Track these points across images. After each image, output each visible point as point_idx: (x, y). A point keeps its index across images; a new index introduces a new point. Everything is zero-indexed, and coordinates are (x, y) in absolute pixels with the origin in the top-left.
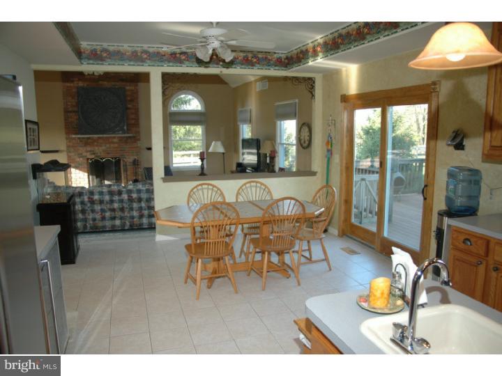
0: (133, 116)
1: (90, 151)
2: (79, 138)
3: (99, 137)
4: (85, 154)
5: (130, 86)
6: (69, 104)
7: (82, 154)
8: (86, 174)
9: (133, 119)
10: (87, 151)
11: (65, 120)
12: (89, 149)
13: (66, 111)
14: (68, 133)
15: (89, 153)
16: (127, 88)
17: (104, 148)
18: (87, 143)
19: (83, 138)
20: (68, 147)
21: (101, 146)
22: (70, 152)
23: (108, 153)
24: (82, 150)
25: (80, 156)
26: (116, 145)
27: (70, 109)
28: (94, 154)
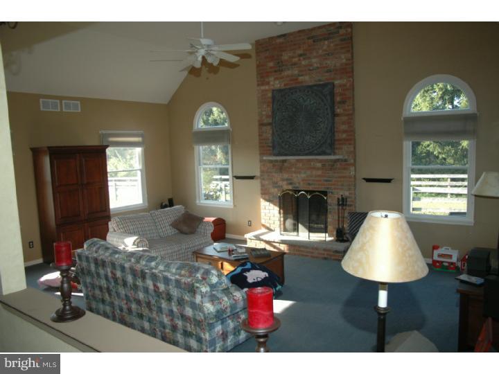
0: (344, 127)
1: (287, 180)
2: (271, 161)
3: (298, 160)
4: (280, 183)
5: (341, 78)
6: (264, 113)
7: (277, 183)
8: (277, 209)
9: (345, 131)
10: (283, 180)
11: (260, 135)
12: (286, 176)
13: (261, 125)
14: (262, 154)
15: (285, 183)
16: (337, 82)
17: (303, 175)
18: (281, 167)
19: (276, 161)
20: (262, 172)
21: (300, 173)
22: (263, 179)
23: (309, 184)
24: (277, 177)
25: (275, 185)
26: (320, 172)
27: (265, 121)
28: (291, 184)
